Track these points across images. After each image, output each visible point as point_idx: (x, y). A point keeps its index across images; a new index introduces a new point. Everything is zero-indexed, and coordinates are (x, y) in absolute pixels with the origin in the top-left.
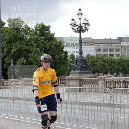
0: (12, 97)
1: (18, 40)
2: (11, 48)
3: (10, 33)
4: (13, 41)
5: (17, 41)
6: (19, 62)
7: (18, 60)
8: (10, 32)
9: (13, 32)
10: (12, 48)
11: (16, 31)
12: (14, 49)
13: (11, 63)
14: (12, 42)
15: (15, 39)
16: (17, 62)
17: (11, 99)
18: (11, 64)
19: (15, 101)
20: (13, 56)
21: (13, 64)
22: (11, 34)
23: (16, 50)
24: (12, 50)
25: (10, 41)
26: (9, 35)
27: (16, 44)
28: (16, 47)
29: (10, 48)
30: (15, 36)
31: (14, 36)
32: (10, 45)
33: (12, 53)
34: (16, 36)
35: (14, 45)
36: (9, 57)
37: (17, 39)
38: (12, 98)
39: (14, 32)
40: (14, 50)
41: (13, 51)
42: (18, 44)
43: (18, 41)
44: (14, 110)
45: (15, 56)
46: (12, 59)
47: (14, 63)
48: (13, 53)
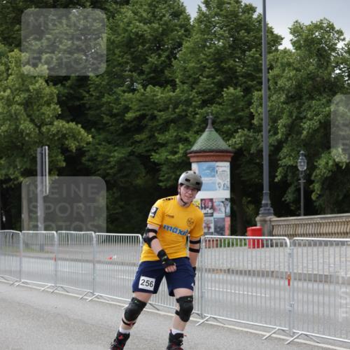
0: (286, 270)
1: (324, 90)
2: (300, 119)
3: (297, 70)
4: (308, 96)
5: (321, 94)
6: (325, 160)
7: (323, 155)
8: (299, 65)
9: (308, 65)
10: (305, 117)
11: (318, 64)
12: (311, 120)
13: (299, 164)
14: (304, 98)
15: (315, 87)
16: (320, 162)
17: (282, 278)
18: (299, 168)
19: (295, 284)
20: (306, 145)
21: (305, 168)
22: (300, 71)
23: (316, 124)
24: (305, 123)
25: (296, 97)
26: (296, 75)
27: (318, 103)
28: (317, 115)
29: (296, 117)
30: (313, 79)
31: (311, 78)
32: (298, 108)
33: (305, 133)
34: (318, 79)
35: (310, 107)
36: (295, 147)
37: (322, 89)
38: (286, 273)
39: (311, 68)
40: (311, 122)
41: (306, 126)
42: (323, 104)
43: (325, 95)
44: (290, 311)
45: (313, 142)
46: (302, 152)
47: (308, 163)
48: (308, 132)
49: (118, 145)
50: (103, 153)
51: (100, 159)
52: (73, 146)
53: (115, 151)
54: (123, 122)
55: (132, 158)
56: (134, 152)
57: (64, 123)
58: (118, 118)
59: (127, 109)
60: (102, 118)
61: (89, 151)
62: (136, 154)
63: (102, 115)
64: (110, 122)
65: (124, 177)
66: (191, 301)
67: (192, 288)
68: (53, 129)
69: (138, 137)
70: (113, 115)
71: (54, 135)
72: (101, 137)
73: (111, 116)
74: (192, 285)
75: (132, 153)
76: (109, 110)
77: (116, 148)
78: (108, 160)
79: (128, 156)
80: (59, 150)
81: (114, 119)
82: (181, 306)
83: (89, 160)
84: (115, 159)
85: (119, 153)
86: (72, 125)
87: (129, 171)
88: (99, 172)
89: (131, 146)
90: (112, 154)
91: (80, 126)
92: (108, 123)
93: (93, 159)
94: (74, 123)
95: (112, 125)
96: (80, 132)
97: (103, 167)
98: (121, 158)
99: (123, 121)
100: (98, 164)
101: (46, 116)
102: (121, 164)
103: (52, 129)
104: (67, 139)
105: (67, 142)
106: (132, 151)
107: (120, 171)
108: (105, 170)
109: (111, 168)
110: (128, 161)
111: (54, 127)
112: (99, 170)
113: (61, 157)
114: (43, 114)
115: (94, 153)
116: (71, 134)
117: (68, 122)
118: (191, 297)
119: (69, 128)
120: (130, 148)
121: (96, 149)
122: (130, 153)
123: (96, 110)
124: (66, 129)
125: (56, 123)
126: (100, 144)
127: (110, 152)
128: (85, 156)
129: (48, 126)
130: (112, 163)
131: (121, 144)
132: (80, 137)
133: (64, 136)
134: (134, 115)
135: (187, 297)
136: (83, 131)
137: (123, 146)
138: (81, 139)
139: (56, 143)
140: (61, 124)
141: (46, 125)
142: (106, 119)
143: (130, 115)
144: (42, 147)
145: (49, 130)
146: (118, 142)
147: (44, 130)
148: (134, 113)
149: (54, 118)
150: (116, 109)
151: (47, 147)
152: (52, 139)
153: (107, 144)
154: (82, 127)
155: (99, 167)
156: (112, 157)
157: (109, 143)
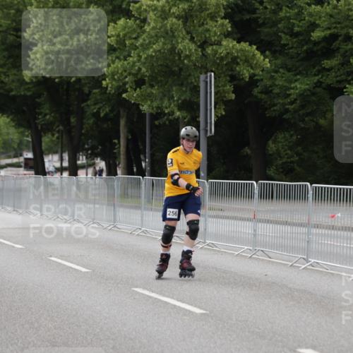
49: (300, 73)
50: (281, 83)
51: (276, 91)
52: (246, 73)
53: (296, 81)
54: (307, 43)
55: (318, 90)
56: (321, 82)
57: (235, 43)
58: (301, 38)
59: (313, 26)
60: (280, 37)
61: (262, 80)
62: (324, 85)
63: (280, 34)
64: (290, 43)
65: (308, 114)
66: (198, 224)
67: (199, 214)
68: (222, 51)
69: (327, 63)
70: (293, 35)
71: (222, 59)
72: (279, 62)
73: (291, 36)
74: (199, 211)
75: (318, 84)
76: (288, 28)
77: (298, 77)
78: (288, 92)
79: (314, 88)
80: (228, 78)
81: (295, 40)
82: (190, 227)
83: (261, 92)
84: (297, 91)
85: (301, 83)
86: (245, 45)
87: (315, 107)
88: (275, 108)
89: (318, 75)
90: (292, 86)
91: (255, 47)
92: (288, 44)
93: (267, 91)
94: (248, 43)
95: (292, 48)
96: (254, 55)
97: (281, 101)
98: (305, 90)
99: (308, 41)
100: (274, 97)
101: (212, 34)
102: (305, 98)
103: (220, 51)
104: (238, 64)
105: (238, 69)
106: (319, 81)
107: (303, 107)
108: (284, 104)
109: (292, 103)
110: (314, 94)
111: (223, 49)
112: (275, 105)
113: (229, 87)
114: (208, 30)
115: (269, 83)
116: (244, 58)
117: (239, 42)
118: (198, 221)
119: (241, 50)
120: (317, 78)
121: (272, 77)
122: (315, 84)
123: (271, 27)
124: (237, 51)
125: (224, 43)
126: (276, 72)
127: (291, 82)
128: (258, 86)
129: (214, 47)
130: (293, 97)
131: (305, 72)
132: (255, 62)
133: (235, 60)
134: (323, 34)
135: (194, 220)
136: (258, 54)
137: (307, 76)
138: (256, 64)
139: (224, 69)
140: (231, 45)
141: (212, 45)
142: (285, 39)
143: (317, 35)
144: (206, 73)
145: (216, 52)
146: (301, 69)
147: (209, 52)
148: (323, 31)
149: (222, 36)
150: (298, 26)
151: (213, 74)
152: (218, 64)
153: (286, 72)
154: (257, 49)
155: (276, 101)
156: (293, 88)
157: (289, 70)
